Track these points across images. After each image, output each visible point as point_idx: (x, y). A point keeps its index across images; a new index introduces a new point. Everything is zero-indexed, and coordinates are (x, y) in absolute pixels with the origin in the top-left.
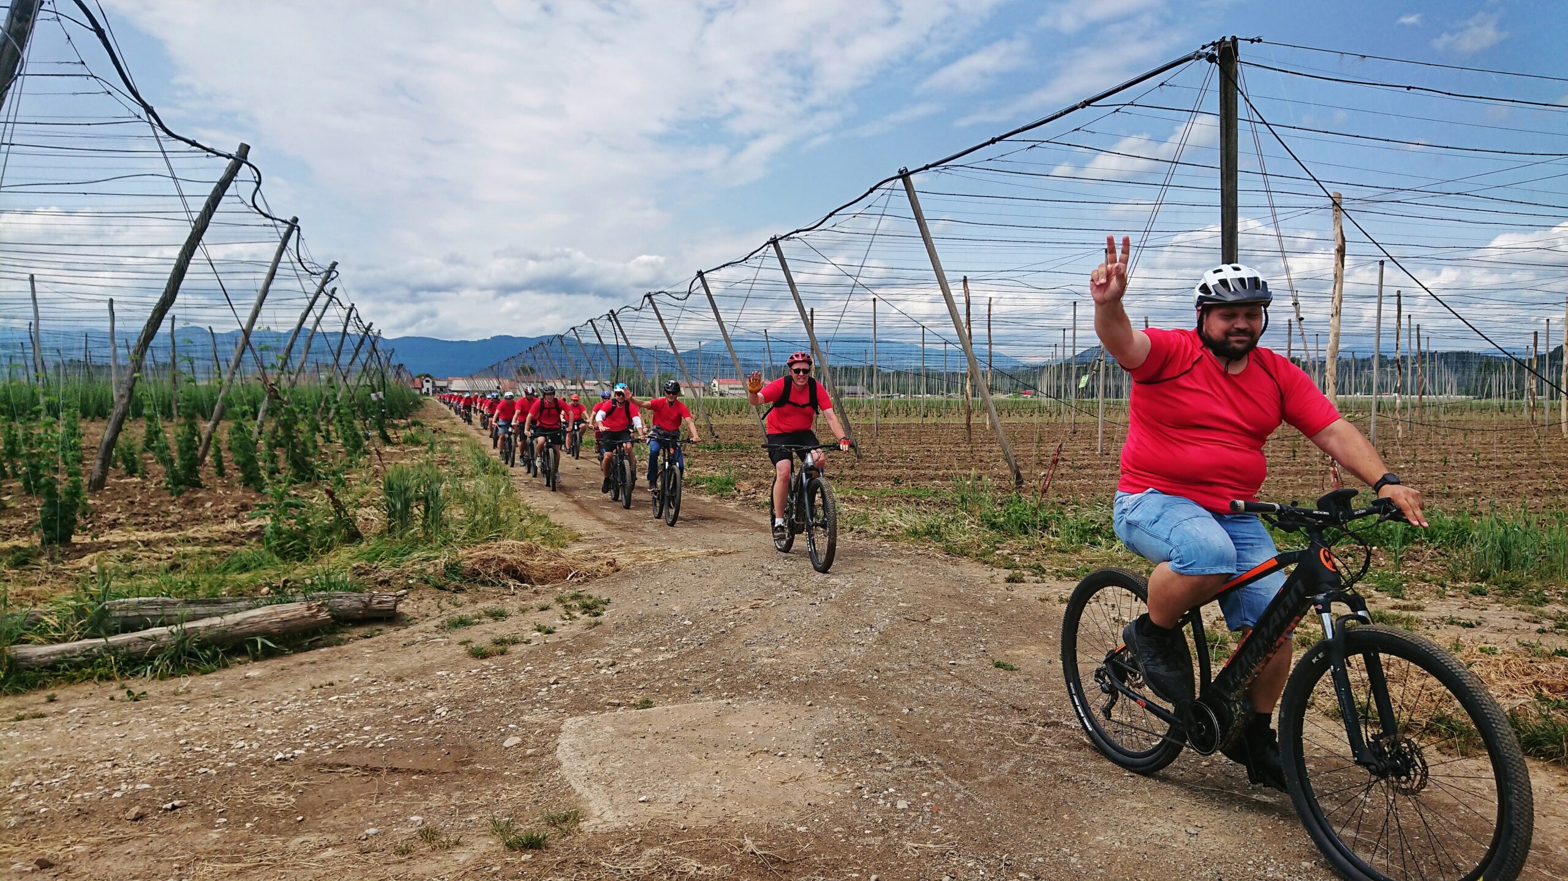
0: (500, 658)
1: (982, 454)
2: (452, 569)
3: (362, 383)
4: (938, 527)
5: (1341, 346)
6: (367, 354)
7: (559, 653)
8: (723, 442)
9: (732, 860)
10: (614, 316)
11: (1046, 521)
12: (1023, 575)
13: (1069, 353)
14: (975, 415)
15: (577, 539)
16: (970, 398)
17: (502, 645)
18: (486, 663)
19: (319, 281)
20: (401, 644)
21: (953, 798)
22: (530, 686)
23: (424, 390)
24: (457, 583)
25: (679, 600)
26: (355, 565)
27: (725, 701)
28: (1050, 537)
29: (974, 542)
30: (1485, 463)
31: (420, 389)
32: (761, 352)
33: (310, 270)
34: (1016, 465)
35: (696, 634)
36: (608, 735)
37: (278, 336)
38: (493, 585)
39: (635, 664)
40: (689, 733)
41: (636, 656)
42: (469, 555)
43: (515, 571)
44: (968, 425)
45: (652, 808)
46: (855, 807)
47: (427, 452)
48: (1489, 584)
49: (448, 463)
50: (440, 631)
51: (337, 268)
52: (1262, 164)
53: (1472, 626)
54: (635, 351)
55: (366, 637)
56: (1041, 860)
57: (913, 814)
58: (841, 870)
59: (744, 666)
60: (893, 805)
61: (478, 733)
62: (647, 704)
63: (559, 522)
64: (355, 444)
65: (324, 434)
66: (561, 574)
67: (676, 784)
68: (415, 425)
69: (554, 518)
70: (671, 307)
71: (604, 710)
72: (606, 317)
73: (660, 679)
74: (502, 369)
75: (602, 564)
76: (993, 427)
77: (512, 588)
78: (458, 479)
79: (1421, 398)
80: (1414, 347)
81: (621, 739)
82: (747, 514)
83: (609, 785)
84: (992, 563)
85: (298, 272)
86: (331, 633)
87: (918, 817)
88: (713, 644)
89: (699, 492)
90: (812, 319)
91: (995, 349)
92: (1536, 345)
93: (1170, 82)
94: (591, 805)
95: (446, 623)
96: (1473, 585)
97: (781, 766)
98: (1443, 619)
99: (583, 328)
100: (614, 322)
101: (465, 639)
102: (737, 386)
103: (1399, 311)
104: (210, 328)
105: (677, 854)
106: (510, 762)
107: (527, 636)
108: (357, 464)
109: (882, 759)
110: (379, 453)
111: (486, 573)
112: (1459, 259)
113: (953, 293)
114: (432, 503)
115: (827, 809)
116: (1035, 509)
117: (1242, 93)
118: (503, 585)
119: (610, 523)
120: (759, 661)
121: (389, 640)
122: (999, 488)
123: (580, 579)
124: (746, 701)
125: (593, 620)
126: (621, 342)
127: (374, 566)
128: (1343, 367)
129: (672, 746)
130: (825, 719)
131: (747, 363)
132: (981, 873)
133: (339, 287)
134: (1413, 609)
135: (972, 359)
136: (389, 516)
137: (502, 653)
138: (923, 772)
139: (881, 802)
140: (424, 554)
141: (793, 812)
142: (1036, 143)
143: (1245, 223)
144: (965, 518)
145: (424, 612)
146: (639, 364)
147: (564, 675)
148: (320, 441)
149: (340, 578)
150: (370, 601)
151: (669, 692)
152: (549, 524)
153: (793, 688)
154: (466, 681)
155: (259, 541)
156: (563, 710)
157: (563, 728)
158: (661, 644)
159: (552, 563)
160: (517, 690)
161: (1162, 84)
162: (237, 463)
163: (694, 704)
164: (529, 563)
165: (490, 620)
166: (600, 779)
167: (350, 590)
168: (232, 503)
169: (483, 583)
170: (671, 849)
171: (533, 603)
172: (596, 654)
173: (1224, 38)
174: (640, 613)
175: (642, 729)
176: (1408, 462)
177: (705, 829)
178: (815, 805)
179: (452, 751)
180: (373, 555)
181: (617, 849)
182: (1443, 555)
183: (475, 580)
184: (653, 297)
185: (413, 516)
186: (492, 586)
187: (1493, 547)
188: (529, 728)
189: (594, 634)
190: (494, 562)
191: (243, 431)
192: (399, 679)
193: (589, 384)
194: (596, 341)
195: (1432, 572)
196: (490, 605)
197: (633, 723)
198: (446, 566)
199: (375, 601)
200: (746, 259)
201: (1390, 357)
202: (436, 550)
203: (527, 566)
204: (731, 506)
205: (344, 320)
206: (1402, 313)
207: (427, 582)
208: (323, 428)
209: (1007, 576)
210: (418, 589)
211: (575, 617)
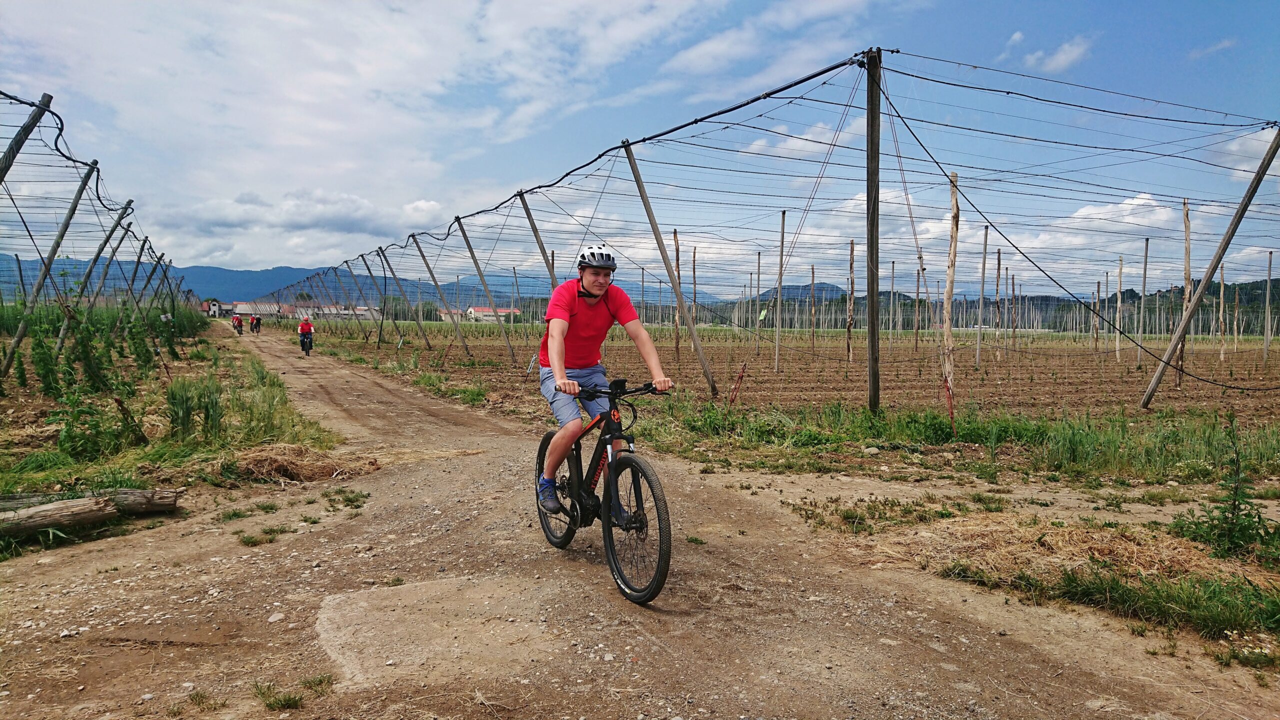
0: (268, 545)
1: (688, 371)
2: (228, 469)
3: (154, 305)
4: (650, 430)
5: (955, 291)
6: (160, 281)
7: (322, 540)
8: (477, 360)
9: (464, 711)
10: (382, 252)
11: (733, 425)
12: (714, 467)
13: (755, 292)
14: (683, 340)
15: (344, 442)
16: (679, 327)
17: (271, 535)
18: (256, 550)
19: (116, 217)
20: (180, 534)
21: (649, 650)
22: (294, 569)
23: (211, 313)
24: (232, 481)
25: (430, 494)
26: (139, 465)
27: (466, 577)
28: (736, 437)
29: (677, 442)
30: (1061, 381)
31: (208, 312)
32: (509, 285)
33: (108, 207)
34: (712, 380)
35: (443, 522)
36: (362, 609)
37: (79, 263)
38: (266, 482)
39: (389, 548)
40: (434, 605)
41: (391, 541)
42: (243, 457)
43: (286, 470)
44: (677, 348)
45: (398, 670)
46: (570, 661)
47: (211, 367)
48: (1061, 473)
49: (230, 376)
50: (216, 522)
51: (132, 205)
52: (897, 150)
53: (1047, 505)
54: (401, 282)
55: (149, 528)
56: (716, 697)
57: (617, 665)
58: (556, 714)
59: (484, 547)
60: (602, 658)
61: (246, 610)
62: (398, 582)
63: (328, 427)
64: (146, 359)
65: (119, 349)
66: (327, 473)
67: (419, 649)
68: (201, 343)
69: (323, 424)
70: (431, 246)
71: (360, 588)
72: (375, 253)
73: (411, 560)
74: (282, 295)
75: (365, 464)
76: (696, 350)
77: (283, 484)
78: (238, 390)
79: (1014, 331)
80: (1010, 292)
81: (374, 612)
82: (495, 420)
83: (360, 652)
84: (691, 458)
85: (97, 208)
86: (118, 525)
87: (621, 667)
88: (457, 530)
89: (454, 402)
90: (553, 260)
91: (699, 288)
92: (1098, 292)
93: (830, 82)
94: (344, 669)
95: (221, 516)
96: (1050, 474)
97: (511, 630)
98: (1026, 500)
99: (355, 262)
100: (382, 257)
101: (238, 530)
102: (490, 314)
103: (999, 264)
104: (16, 255)
105: (417, 708)
106: (273, 635)
107: (294, 527)
108: (147, 377)
109: (594, 621)
110: (166, 367)
111: (259, 472)
112: (1044, 226)
113: (665, 242)
114: (212, 412)
115: (547, 664)
116: (725, 415)
117: (884, 93)
118: (275, 482)
119: (374, 428)
120: (497, 543)
121: (169, 530)
122: (699, 398)
123: (344, 476)
124: (484, 576)
125: (354, 511)
126: (389, 274)
127: (157, 466)
128: (956, 305)
129: (417, 616)
130: (550, 589)
131: (499, 294)
132: (669, 710)
133: (134, 222)
134: (1004, 492)
135: (679, 295)
136: (172, 422)
137: (271, 541)
138: (627, 630)
139: (592, 656)
140: (204, 456)
141: (518, 668)
142: (729, 125)
143: (884, 194)
144: (671, 422)
145: (202, 506)
146: (404, 294)
147: (325, 559)
148: (115, 355)
149: (126, 476)
150: (153, 496)
151: (418, 571)
152: (319, 430)
153: (525, 564)
154: (238, 565)
155: (55, 444)
156: (323, 590)
157: (322, 604)
158: (413, 531)
159: (320, 463)
160: (283, 573)
161: (825, 83)
162: (38, 375)
163: (439, 581)
164: (299, 463)
165: (262, 513)
166: (354, 647)
167: (135, 487)
168: (33, 410)
169: (256, 480)
170: (412, 704)
171: (301, 497)
172: (355, 541)
173: (871, 48)
174: (396, 505)
175: (392, 604)
176: (1004, 379)
177: (443, 686)
178: (537, 661)
179: (222, 627)
180: (157, 456)
181: (365, 706)
182: (1028, 451)
183: (248, 478)
184: (416, 237)
185: (194, 422)
186: (264, 483)
187: (1064, 445)
188: (292, 605)
189: (354, 523)
190: (267, 463)
191: (42, 347)
192: (177, 565)
193: (360, 310)
194: (366, 273)
195: (1019, 464)
196: (262, 500)
197: (386, 598)
198: (222, 466)
199: (156, 497)
200: (496, 208)
201: (993, 299)
202: (215, 452)
203: (297, 465)
204: (482, 413)
205: (138, 250)
206: (1001, 266)
207: (205, 480)
208: (117, 345)
209: (701, 468)
210: (196, 486)
211: (338, 509)
